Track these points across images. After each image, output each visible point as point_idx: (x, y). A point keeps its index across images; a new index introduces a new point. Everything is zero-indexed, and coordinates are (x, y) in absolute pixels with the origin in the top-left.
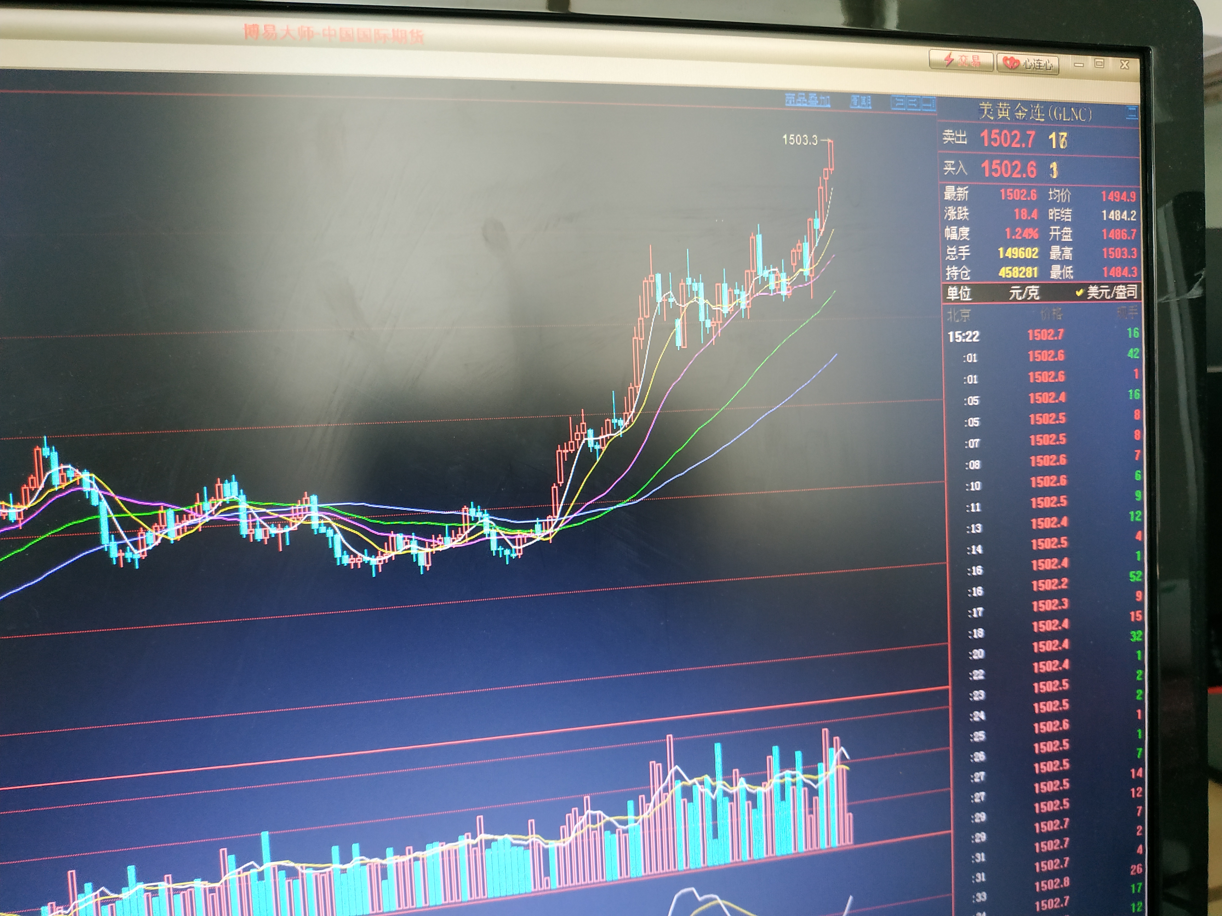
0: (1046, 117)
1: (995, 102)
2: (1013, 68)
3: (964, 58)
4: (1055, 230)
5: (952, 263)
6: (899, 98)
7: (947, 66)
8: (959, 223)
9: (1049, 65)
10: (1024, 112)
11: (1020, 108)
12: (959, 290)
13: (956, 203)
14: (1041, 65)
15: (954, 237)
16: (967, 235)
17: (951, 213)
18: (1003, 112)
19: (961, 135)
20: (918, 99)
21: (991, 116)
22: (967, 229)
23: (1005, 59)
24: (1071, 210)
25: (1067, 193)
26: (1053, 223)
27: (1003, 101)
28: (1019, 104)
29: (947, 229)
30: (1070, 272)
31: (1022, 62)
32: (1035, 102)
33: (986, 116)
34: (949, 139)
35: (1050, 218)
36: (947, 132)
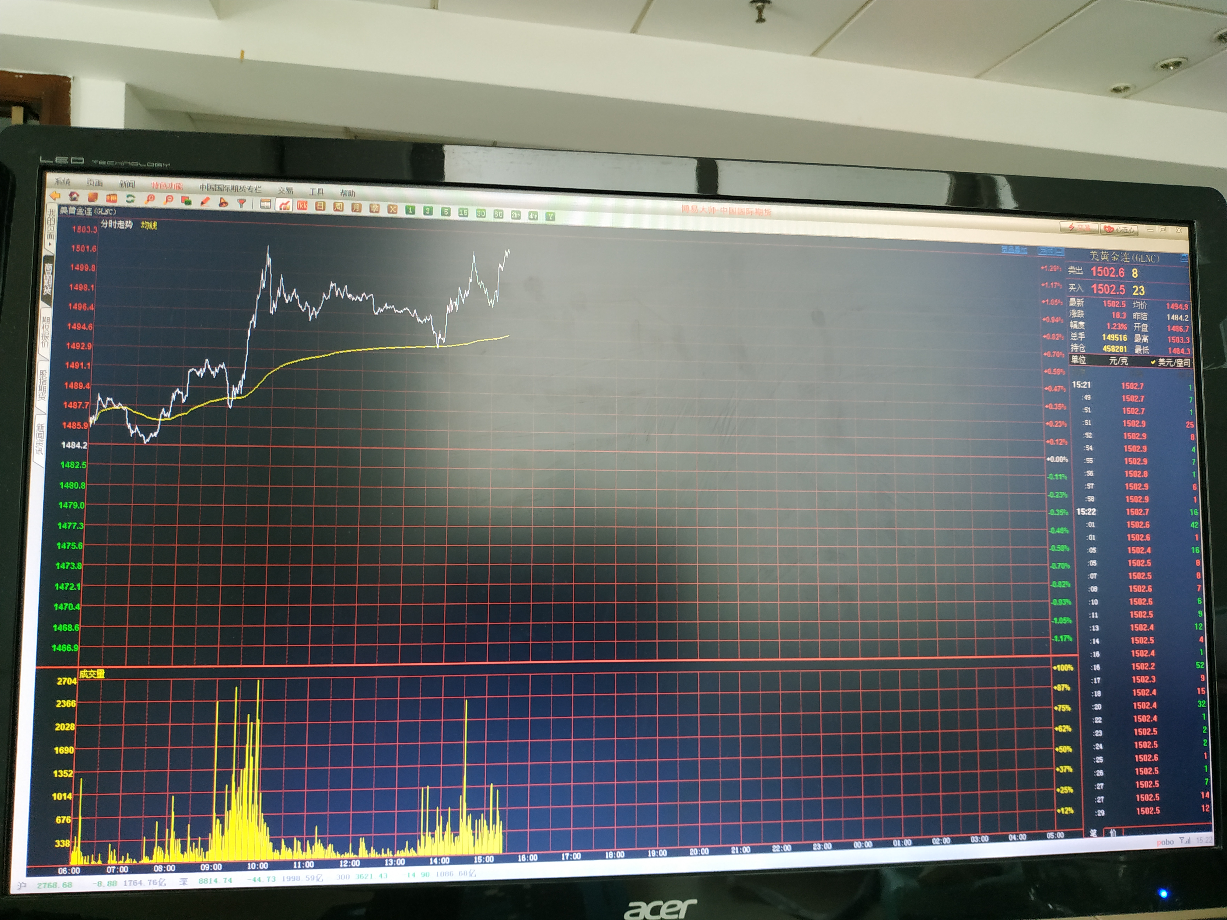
0: (1131, 260)
1: (1099, 251)
2: (1110, 232)
3: (1081, 226)
4: (1137, 325)
5: (1074, 342)
6: (1043, 248)
7: (1071, 231)
8: (1079, 319)
9: (1132, 230)
10: (1116, 257)
11: (1114, 255)
12: (1078, 358)
13: (1076, 308)
14: (1126, 230)
15: (1076, 327)
16: (1084, 326)
17: (1074, 313)
18: (1104, 257)
19: (1079, 270)
20: (1053, 249)
21: (1097, 259)
22: (1083, 323)
23: (1105, 227)
24: (1147, 314)
25: (1144, 304)
26: (1136, 321)
27: (1104, 250)
28: (1114, 252)
29: (1071, 322)
30: (1147, 350)
31: (1115, 229)
32: (1124, 252)
33: (1094, 259)
34: (1072, 272)
35: (1134, 318)
36: (1072, 267)
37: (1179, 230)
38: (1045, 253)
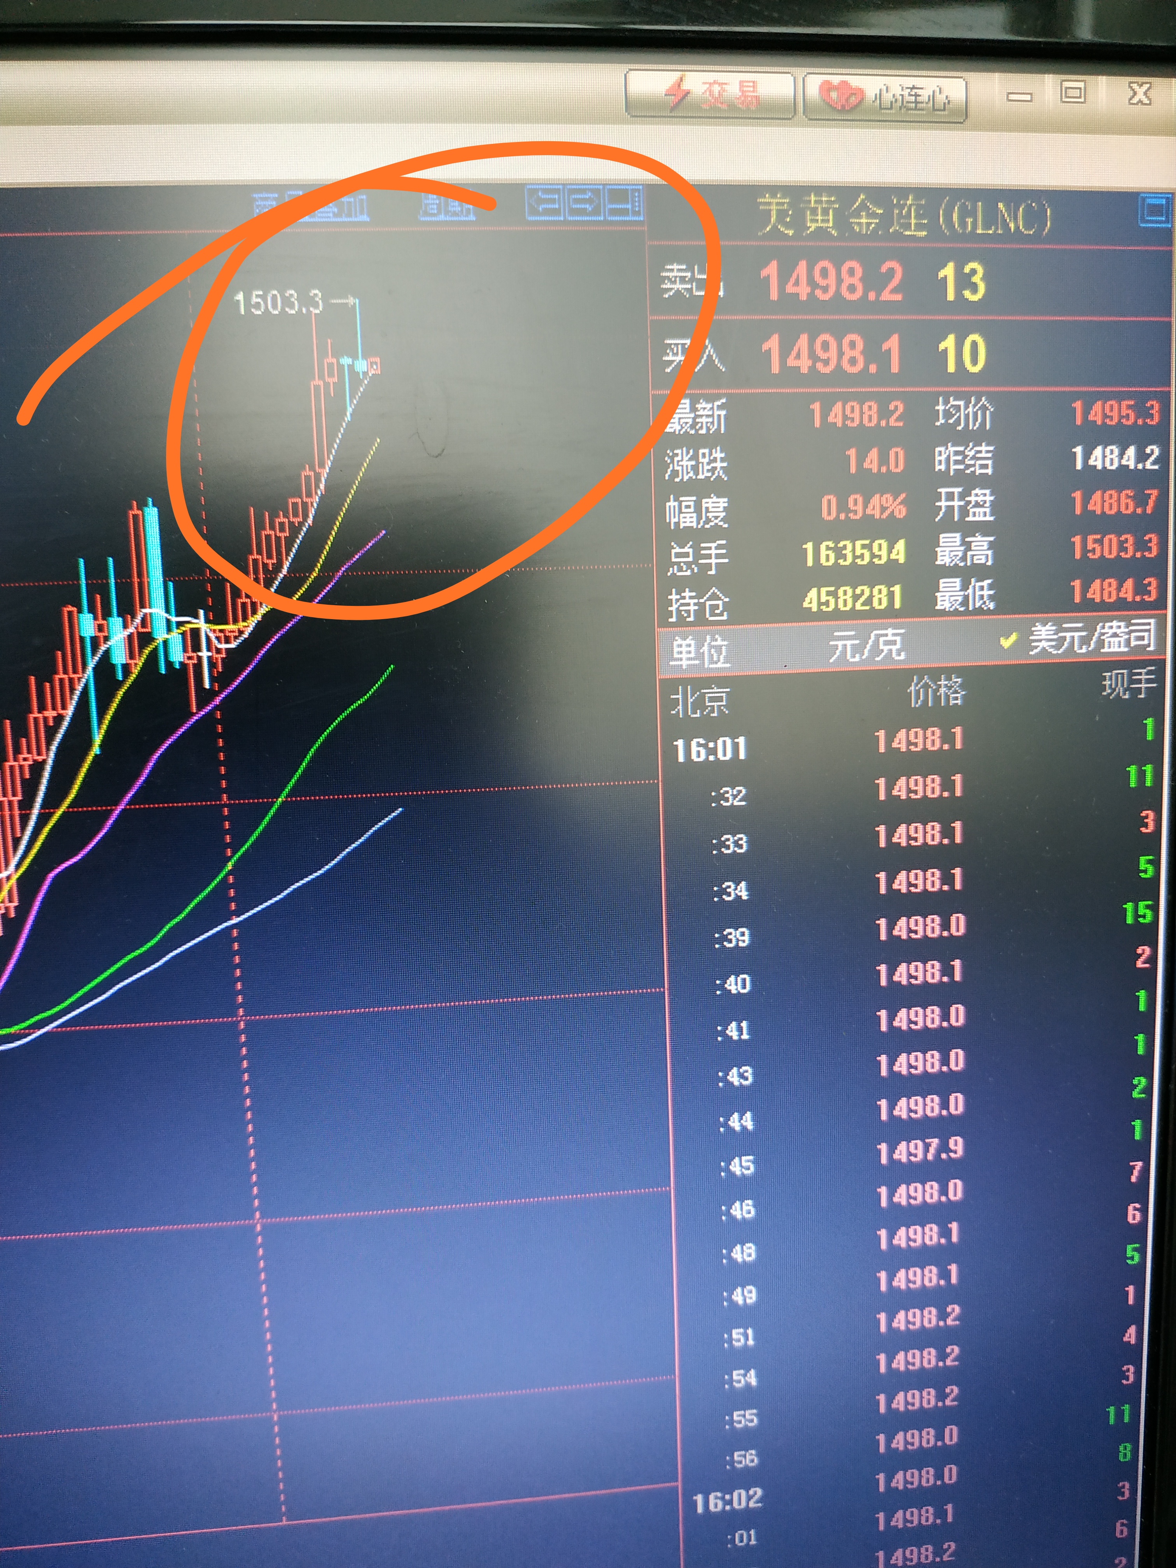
0: (933, 228)
1: (797, 193)
2: (847, 107)
3: (716, 89)
4: (950, 497)
5: (680, 584)
6: (545, 191)
7: (673, 109)
8: (701, 489)
9: (941, 99)
10: (874, 215)
11: (863, 207)
12: (700, 645)
13: (695, 441)
14: (919, 99)
15: (689, 520)
16: (723, 515)
17: (682, 464)
18: (820, 218)
19: (706, 277)
20: (596, 192)
21: (787, 228)
22: (723, 502)
23: (826, 87)
24: (991, 448)
25: (984, 408)
26: (945, 479)
27: (819, 189)
28: (862, 197)
29: (672, 504)
30: (986, 593)
31: (871, 94)
32: (902, 192)
33: (775, 227)
34: (678, 286)
35: (937, 468)
36: (672, 270)
37: (1141, 91)
38: (556, 212)
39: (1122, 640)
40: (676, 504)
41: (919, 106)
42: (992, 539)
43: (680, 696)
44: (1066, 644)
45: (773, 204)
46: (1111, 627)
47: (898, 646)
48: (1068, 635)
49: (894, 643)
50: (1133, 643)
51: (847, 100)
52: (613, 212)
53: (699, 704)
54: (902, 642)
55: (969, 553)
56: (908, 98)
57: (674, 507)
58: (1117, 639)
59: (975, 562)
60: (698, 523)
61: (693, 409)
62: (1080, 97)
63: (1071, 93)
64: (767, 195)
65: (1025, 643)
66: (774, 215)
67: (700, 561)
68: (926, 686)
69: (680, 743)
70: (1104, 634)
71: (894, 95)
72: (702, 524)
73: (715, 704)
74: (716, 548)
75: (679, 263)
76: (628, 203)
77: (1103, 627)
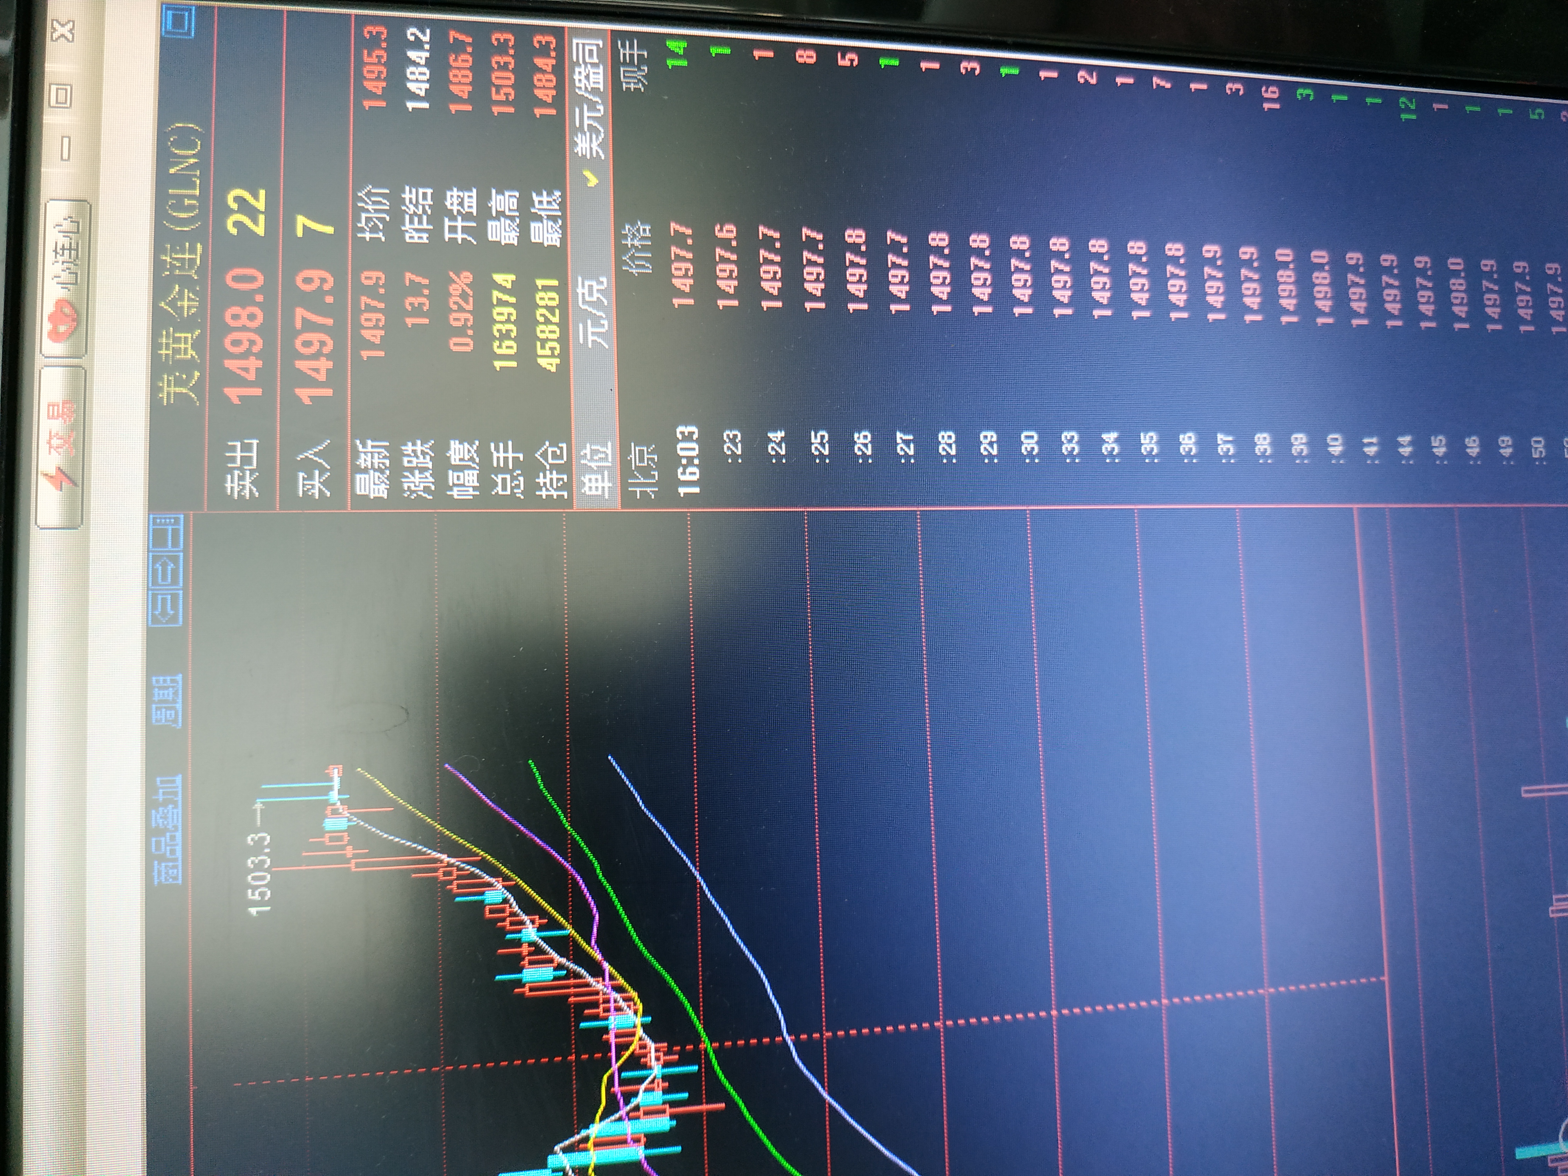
0: (193, 237)
1: (158, 366)
2: (73, 319)
3: (55, 442)
4: (453, 229)
5: (532, 487)
6: (154, 607)
7: (75, 484)
8: (441, 465)
9: (67, 225)
10: (181, 293)
11: (172, 304)
12: (590, 470)
13: (396, 471)
14: (67, 246)
16: (466, 444)
17: (417, 483)
18: (183, 346)
19: (238, 454)
20: (155, 559)
21: (193, 377)
22: (454, 445)
23: (55, 336)
24: (407, 188)
25: (369, 194)
26: (436, 233)
27: (155, 346)
28: (162, 304)
29: (455, 493)
30: (545, 198)
31: (61, 293)
32: (158, 265)
33: (191, 389)
34: (247, 482)
35: (426, 241)
36: (232, 488)
37: (60, 30)
38: (175, 597)
39: (592, 71)
40: (455, 489)
41: (74, 246)
42: (494, 191)
43: (638, 490)
44: (595, 124)
45: (169, 390)
46: (580, 80)
47: (594, 283)
48: (586, 122)
49: (590, 287)
50: (596, 60)
51: (67, 316)
52: (175, 543)
53: (645, 472)
54: (591, 279)
55: (507, 213)
56: (66, 257)
57: (458, 491)
58: (592, 76)
59: (515, 207)
60: (474, 469)
61: (365, 471)
62: (66, 90)
63: (61, 98)
64: (160, 395)
65: (593, 163)
66: (178, 390)
67: (511, 467)
68: (633, 258)
69: (682, 491)
70: (586, 88)
71: (63, 270)
72: (475, 466)
73: (646, 456)
74: (498, 452)
75: (225, 481)
76: (167, 530)
77: (580, 88)
